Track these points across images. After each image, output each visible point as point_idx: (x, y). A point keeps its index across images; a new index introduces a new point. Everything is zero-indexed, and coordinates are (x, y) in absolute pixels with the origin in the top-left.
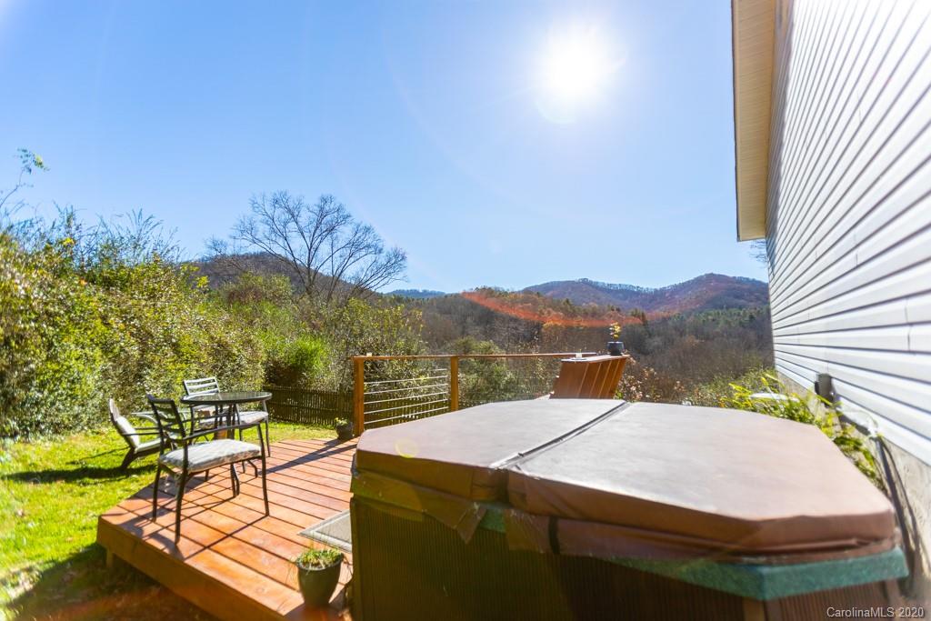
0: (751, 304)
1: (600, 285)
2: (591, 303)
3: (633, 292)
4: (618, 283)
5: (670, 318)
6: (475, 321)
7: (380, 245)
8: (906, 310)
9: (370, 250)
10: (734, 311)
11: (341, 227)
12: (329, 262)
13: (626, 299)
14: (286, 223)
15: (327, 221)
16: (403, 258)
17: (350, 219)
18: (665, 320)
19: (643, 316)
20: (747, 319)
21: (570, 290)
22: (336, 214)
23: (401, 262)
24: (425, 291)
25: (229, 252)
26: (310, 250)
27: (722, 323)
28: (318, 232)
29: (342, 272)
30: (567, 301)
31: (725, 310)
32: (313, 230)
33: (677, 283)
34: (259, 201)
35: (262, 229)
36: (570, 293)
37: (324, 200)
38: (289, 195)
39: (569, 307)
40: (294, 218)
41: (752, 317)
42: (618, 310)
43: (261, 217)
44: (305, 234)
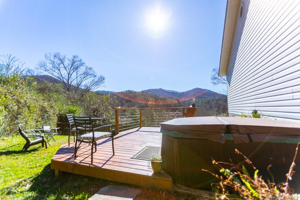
0: (208, 97)
1: (165, 90)
2: (163, 96)
3: (175, 93)
4: (171, 90)
5: (186, 101)
6: (125, 101)
7: (95, 74)
8: (292, 89)
9: (92, 76)
10: (204, 99)
11: (81, 67)
12: (76, 80)
13: (173, 95)
14: (59, 65)
15: (75, 65)
16: (104, 79)
17: (84, 64)
18: (184, 102)
19: (179, 100)
20: (207, 101)
21: (156, 92)
22: (79, 62)
23: (103, 81)
24: (108, 91)
25: (35, 74)
26: (69, 75)
27: (200, 102)
28: (72, 68)
29: (81, 83)
30: (156, 95)
31: (201, 99)
32: (70, 67)
33: (188, 90)
34: (49, 56)
35: (49, 66)
36: (156, 93)
37: (75, 57)
38: (60, 54)
39: (156, 97)
40: (62, 62)
41: (208, 101)
42: (171, 98)
43: (49, 61)
44: (67, 69)
